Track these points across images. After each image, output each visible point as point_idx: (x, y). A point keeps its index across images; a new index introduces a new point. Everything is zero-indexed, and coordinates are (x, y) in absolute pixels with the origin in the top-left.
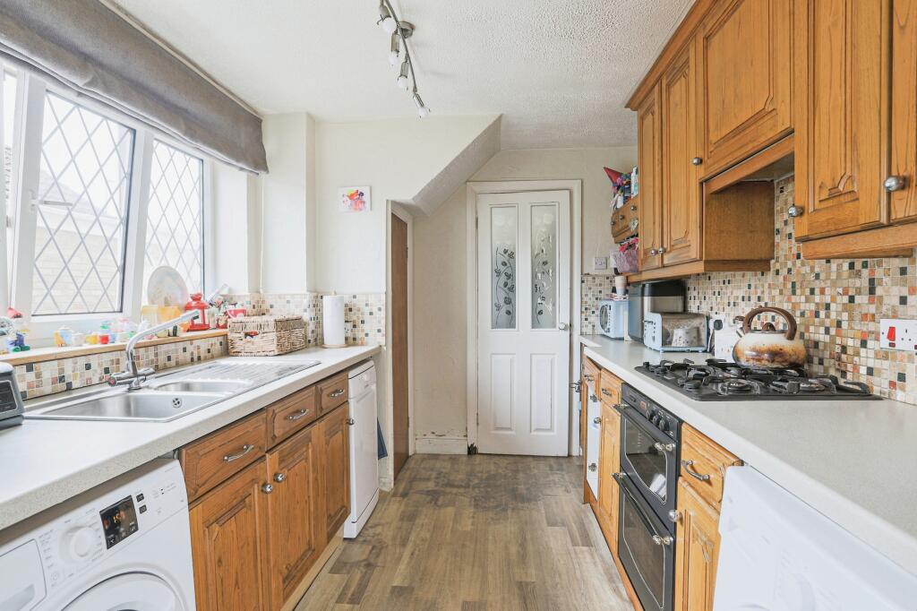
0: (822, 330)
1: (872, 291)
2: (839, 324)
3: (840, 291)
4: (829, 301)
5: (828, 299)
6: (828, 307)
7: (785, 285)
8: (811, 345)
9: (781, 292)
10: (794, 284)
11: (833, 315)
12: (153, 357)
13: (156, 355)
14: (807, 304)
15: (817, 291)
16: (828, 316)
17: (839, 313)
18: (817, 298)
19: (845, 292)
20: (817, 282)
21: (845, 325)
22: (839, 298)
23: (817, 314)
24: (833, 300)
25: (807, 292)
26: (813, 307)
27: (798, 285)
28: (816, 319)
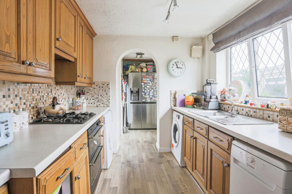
0: (42, 103)
1: (51, 92)
2: (46, 100)
3: (46, 92)
4: (43, 95)
5: (43, 94)
6: (43, 96)
7: (29, 90)
8: (40, 109)
9: (28, 93)
10: (33, 90)
11: (45, 99)
12: (262, 114)
13: (263, 113)
14: (38, 96)
15: (40, 92)
16: (43, 99)
17: (46, 98)
18: (40, 94)
19: (47, 92)
20: (40, 89)
21: (47, 101)
22: (46, 94)
23: (41, 99)
24: (44, 95)
25: (38, 92)
26: (39, 97)
27: (35, 90)
28: (41, 101)
